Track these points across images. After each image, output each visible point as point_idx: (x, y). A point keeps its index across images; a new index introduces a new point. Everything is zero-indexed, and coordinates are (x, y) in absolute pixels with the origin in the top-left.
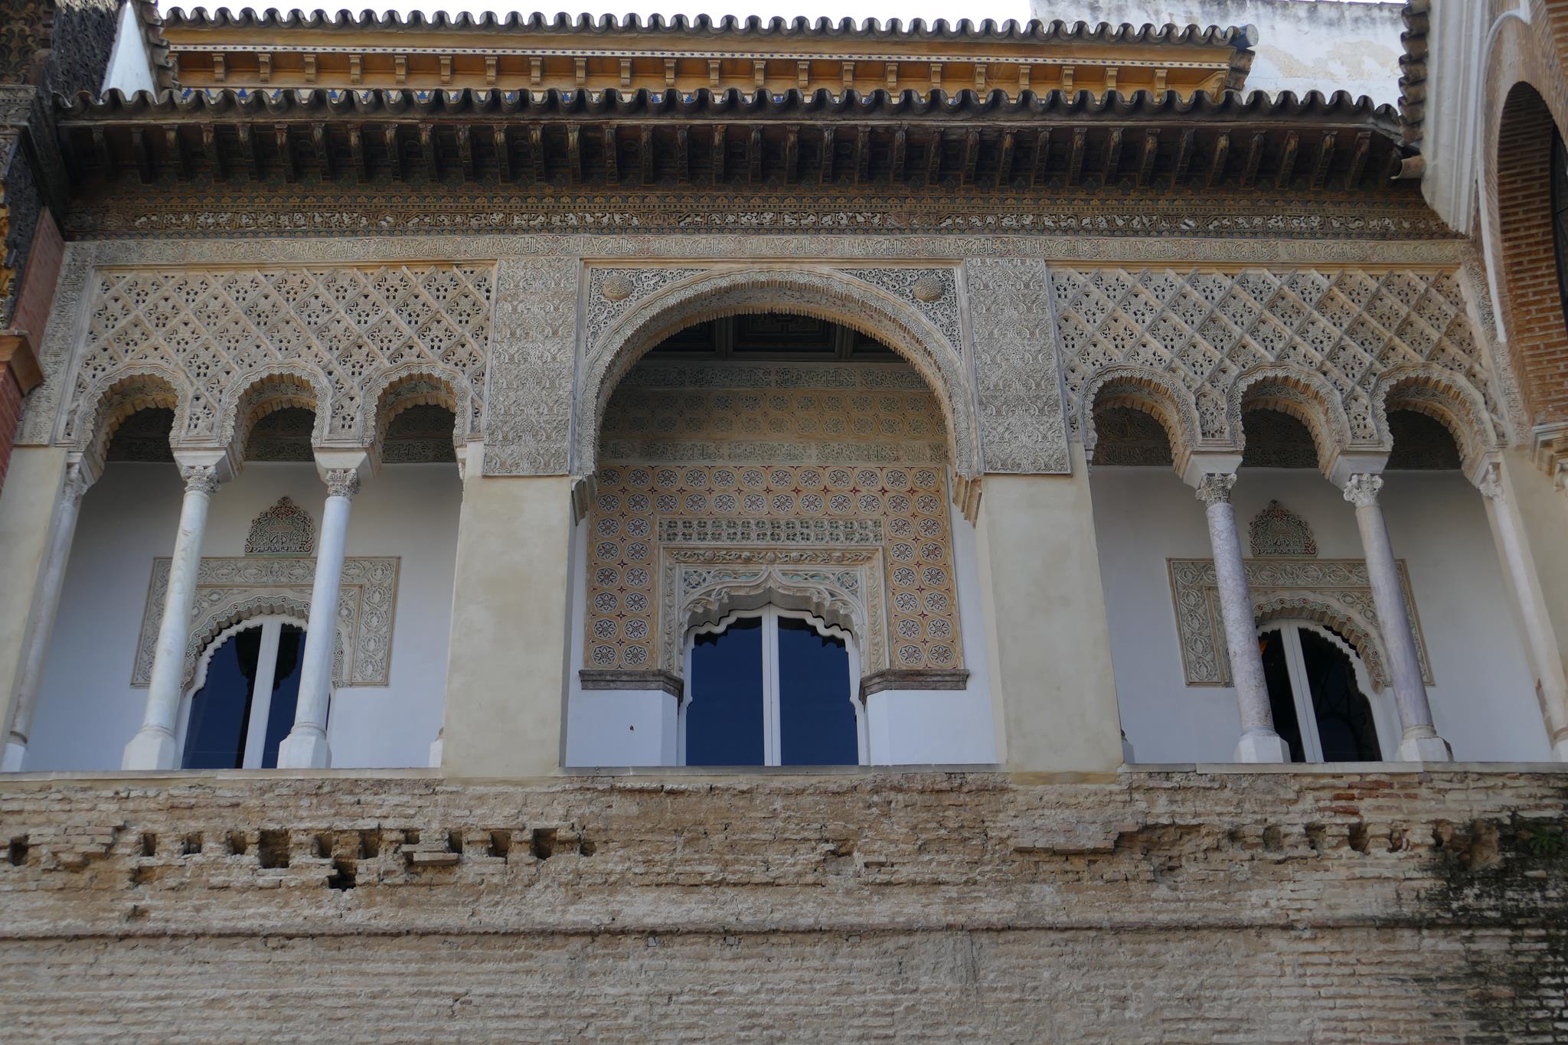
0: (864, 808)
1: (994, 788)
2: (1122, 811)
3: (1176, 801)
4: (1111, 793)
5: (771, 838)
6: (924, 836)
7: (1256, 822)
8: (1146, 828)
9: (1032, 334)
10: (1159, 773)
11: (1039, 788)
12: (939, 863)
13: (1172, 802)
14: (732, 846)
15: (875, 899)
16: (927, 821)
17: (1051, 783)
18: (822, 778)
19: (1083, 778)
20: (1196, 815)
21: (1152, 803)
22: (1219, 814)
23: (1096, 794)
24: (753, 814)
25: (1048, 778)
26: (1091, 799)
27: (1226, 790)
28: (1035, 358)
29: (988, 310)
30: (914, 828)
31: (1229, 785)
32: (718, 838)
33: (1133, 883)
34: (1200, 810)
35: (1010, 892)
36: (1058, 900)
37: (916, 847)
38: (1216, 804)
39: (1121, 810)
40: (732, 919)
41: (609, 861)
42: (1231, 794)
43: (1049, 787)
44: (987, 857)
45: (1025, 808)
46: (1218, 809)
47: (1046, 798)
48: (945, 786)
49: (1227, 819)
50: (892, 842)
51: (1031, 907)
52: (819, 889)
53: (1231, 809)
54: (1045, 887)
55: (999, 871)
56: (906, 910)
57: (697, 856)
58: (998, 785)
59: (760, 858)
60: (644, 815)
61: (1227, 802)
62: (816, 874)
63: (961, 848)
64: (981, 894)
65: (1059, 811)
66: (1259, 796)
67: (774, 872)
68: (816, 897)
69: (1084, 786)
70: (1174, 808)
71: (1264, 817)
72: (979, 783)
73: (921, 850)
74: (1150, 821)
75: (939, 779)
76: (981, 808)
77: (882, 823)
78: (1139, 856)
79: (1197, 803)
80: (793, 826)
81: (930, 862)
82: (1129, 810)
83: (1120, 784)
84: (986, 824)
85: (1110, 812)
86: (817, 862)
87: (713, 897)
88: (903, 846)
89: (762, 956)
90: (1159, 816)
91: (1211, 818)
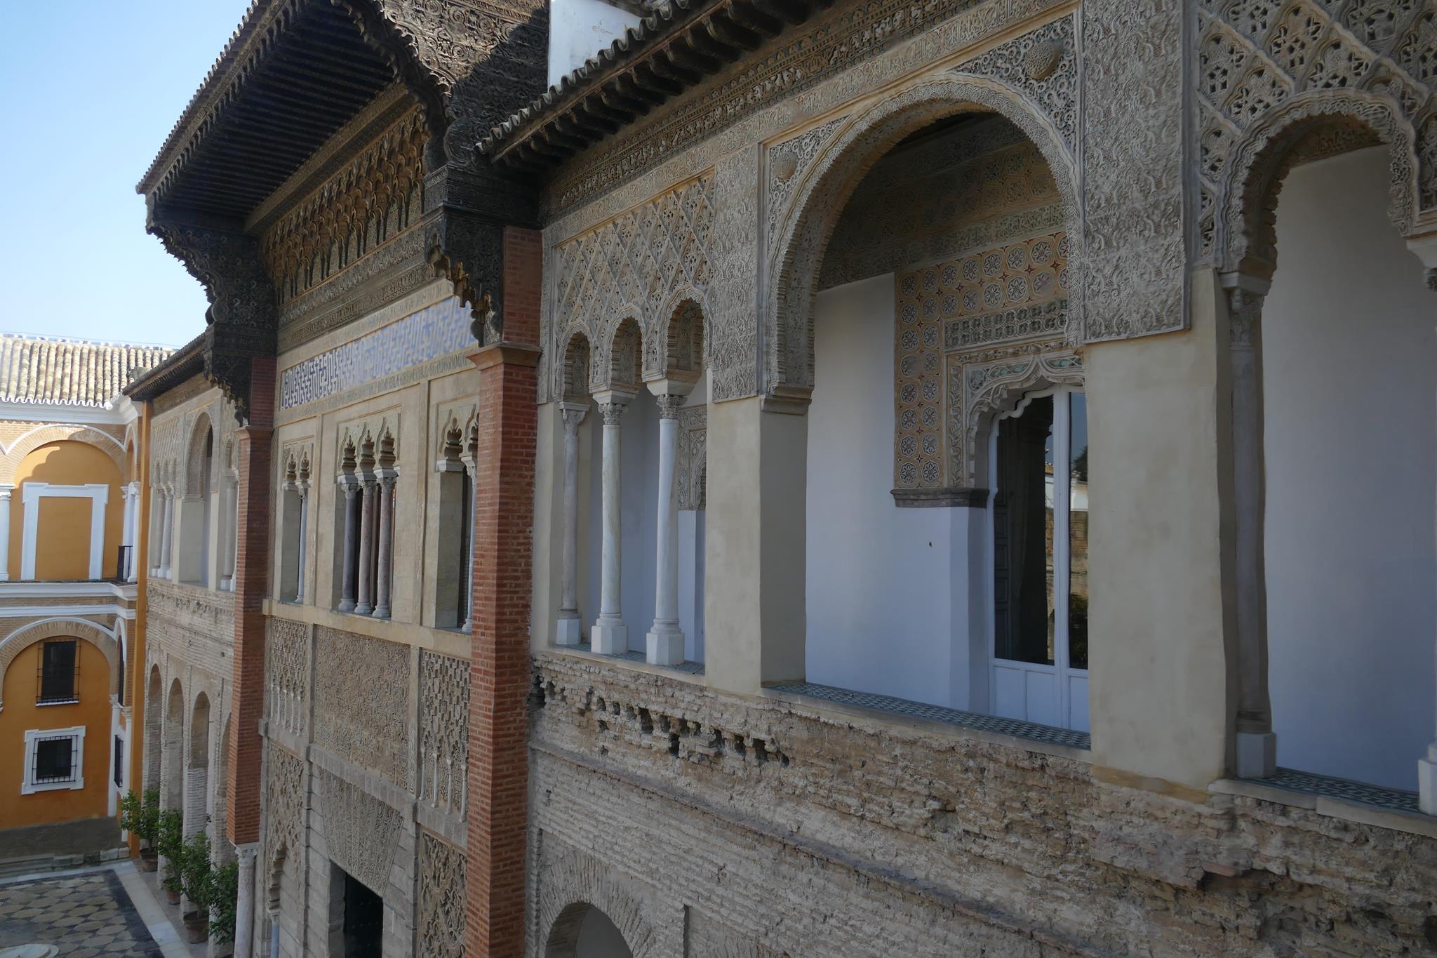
0: (962, 772)
1: (1076, 779)
2: (1215, 841)
3: (1293, 844)
4: (1200, 815)
5: (892, 784)
6: (1010, 815)
7: (1413, 905)
8: (1250, 872)
9: (1158, 94)
10: (1272, 804)
11: (1125, 791)
12: (1024, 850)
13: (1287, 844)
14: (868, 785)
15: (972, 869)
16: (1012, 799)
17: (1137, 788)
18: (927, 734)
19: (1170, 788)
20: (1314, 871)
21: (1262, 841)
22: (1349, 880)
23: (1184, 812)
24: (880, 757)
25: (1135, 781)
26: (1178, 817)
27: (1367, 848)
28: (1158, 137)
29: (1107, 71)
30: (1002, 804)
31: (1372, 842)
32: (858, 773)
33: (1232, 935)
34: (1321, 865)
35: (1093, 901)
36: (1144, 928)
37: (1003, 825)
38: (1347, 864)
39: (1213, 839)
40: (869, 854)
41: (795, 776)
42: (1374, 854)
43: (1136, 792)
44: (1071, 855)
45: (1109, 810)
46: (1349, 871)
47: (1132, 804)
48: (1026, 764)
49: (1360, 889)
50: (984, 814)
51: (1113, 929)
52: (930, 843)
53: (1371, 876)
54: (1132, 908)
55: (1083, 875)
56: (996, 891)
57: (845, 787)
58: (1080, 777)
59: (886, 800)
60: (810, 741)
61: (1363, 864)
62: (927, 828)
63: (1044, 837)
64: (1064, 894)
65: (1148, 821)
66: (1421, 868)
67: (897, 819)
68: (928, 851)
69: (1171, 799)
70: (1289, 853)
71: (1427, 899)
72: (1059, 768)
73: (1008, 829)
74: (1258, 864)
75: (1020, 756)
76: (1064, 796)
77: (976, 791)
78: (1244, 903)
79: (1317, 854)
80: (908, 777)
81: (1016, 845)
82: (1226, 843)
83: (1212, 806)
84: (1069, 818)
85: (1198, 838)
86: (927, 819)
87: (858, 828)
88: (992, 821)
89: (881, 901)
90: (1268, 860)
91: (1338, 881)
